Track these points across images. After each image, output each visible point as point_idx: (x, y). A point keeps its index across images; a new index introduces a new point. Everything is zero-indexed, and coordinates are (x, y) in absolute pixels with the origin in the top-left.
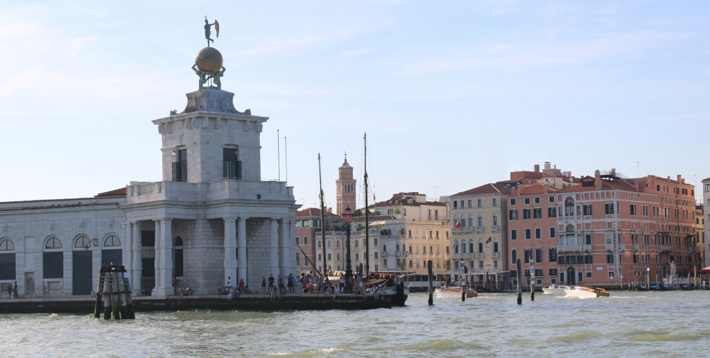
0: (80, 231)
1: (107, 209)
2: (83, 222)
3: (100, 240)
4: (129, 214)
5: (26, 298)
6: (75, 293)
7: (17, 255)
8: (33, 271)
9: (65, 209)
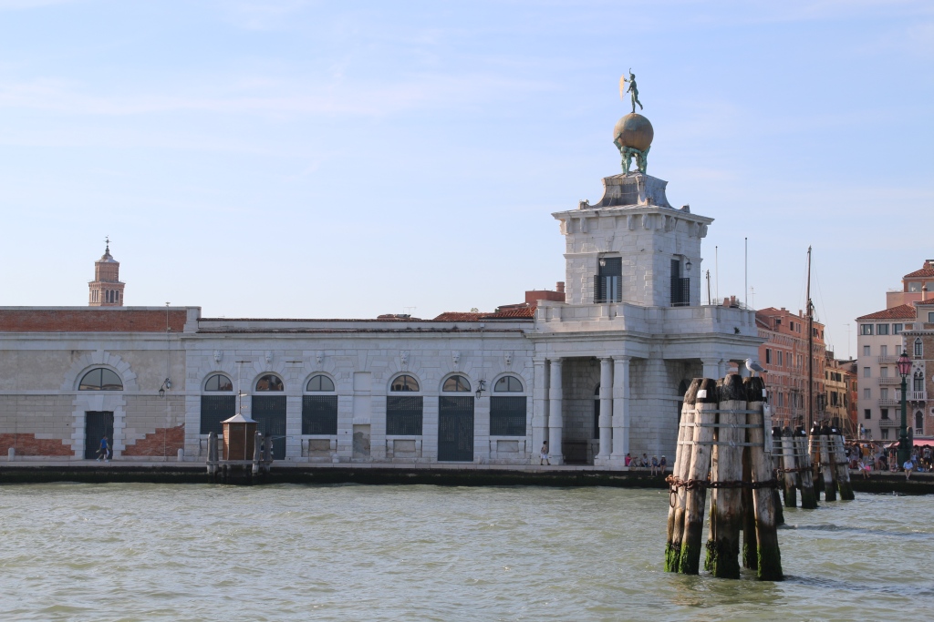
0: (456, 368)
1: (503, 338)
2: (461, 355)
3: (488, 382)
4: (539, 347)
5: (355, 462)
6: (440, 457)
7: (339, 399)
8: (368, 423)
9: (432, 335)
